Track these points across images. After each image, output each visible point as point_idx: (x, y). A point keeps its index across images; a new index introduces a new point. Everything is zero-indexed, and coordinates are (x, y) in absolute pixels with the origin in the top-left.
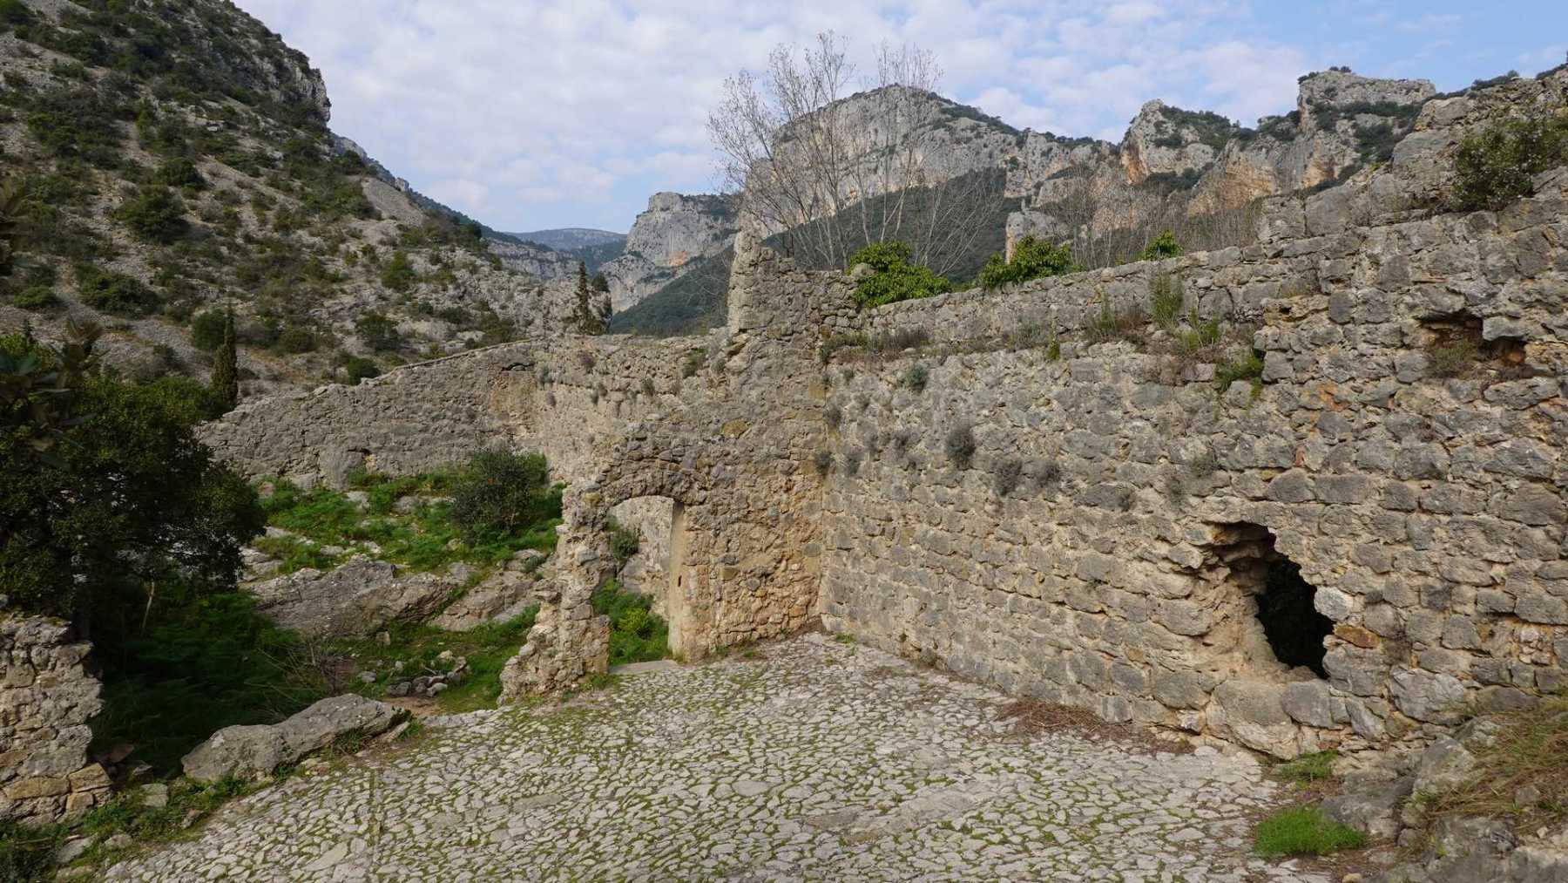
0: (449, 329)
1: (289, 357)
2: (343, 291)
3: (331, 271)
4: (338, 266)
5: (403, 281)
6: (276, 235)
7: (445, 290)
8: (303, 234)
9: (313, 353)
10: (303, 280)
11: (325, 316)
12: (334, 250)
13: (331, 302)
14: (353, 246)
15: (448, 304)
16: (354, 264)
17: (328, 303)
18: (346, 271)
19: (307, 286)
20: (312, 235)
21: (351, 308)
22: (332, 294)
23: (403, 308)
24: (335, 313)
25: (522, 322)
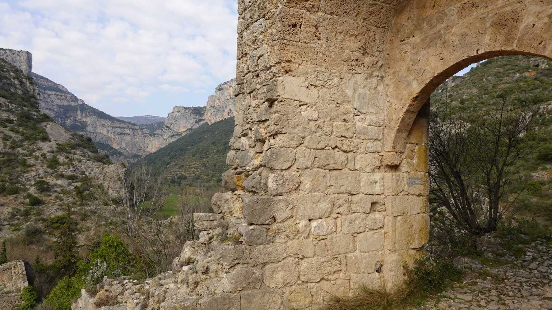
0: (69, 182)
1: (8, 196)
2: (32, 171)
3: (28, 164)
4: (31, 161)
5: (54, 166)
6: (10, 150)
7: (69, 168)
8: (20, 150)
9: (17, 195)
10: (17, 167)
11: (24, 180)
12: (31, 155)
13: (27, 174)
14: (38, 153)
15: (70, 173)
16: (37, 160)
17: (25, 175)
18: (34, 163)
19: (19, 169)
20: (23, 150)
21: (34, 176)
22: (28, 172)
23: (54, 175)
24: (28, 179)
25: (96, 178)
